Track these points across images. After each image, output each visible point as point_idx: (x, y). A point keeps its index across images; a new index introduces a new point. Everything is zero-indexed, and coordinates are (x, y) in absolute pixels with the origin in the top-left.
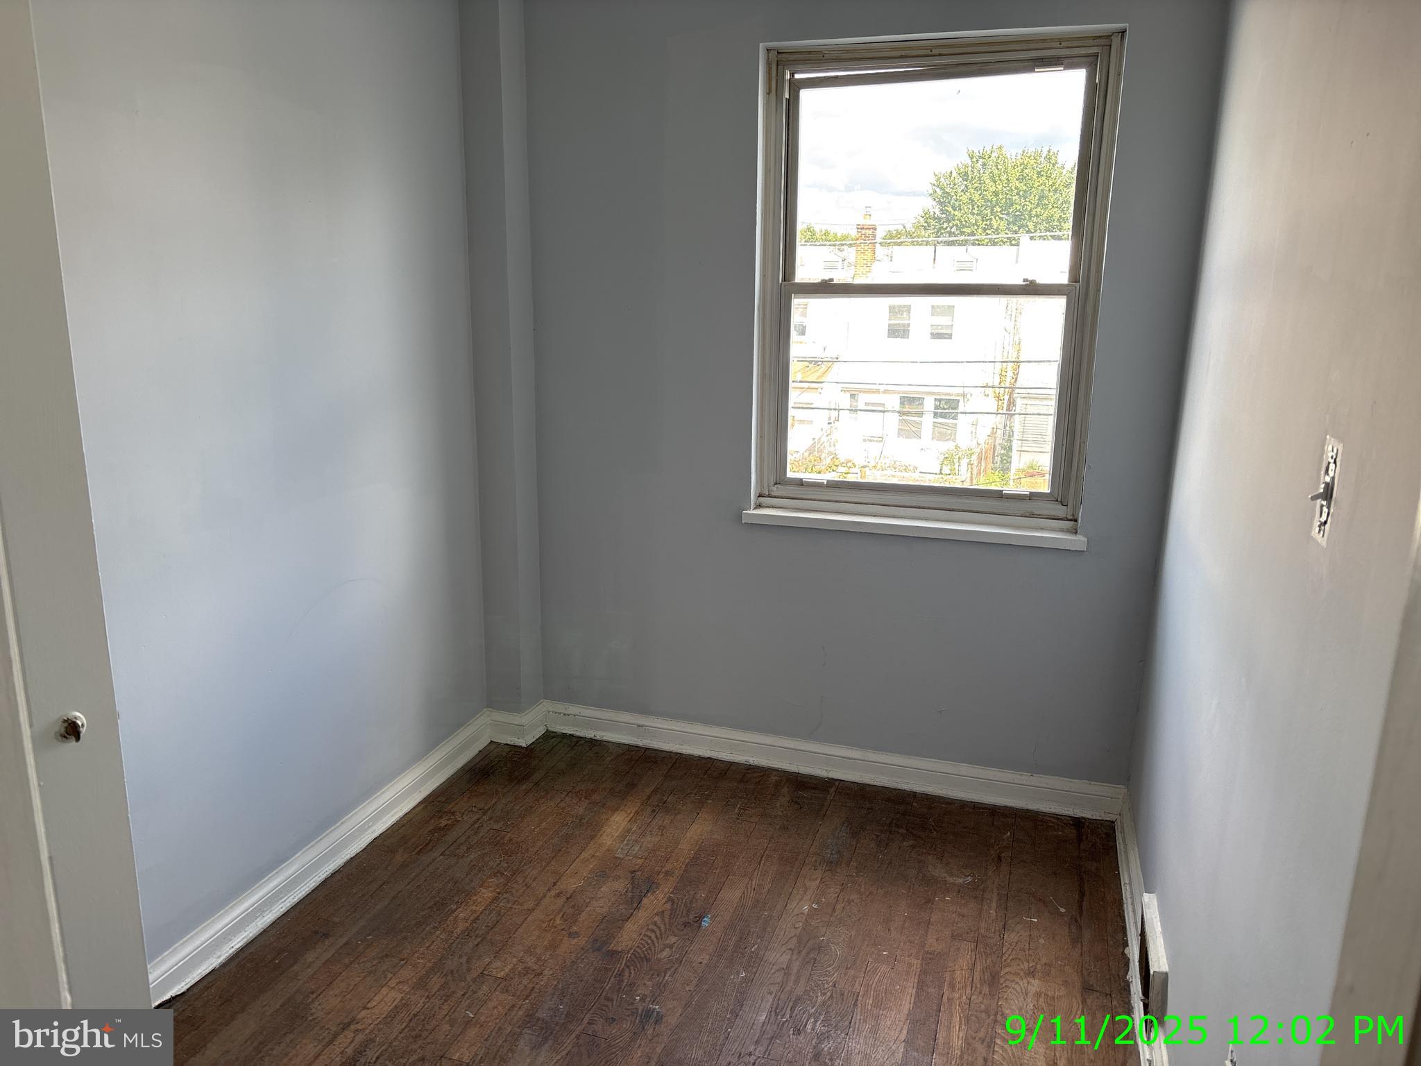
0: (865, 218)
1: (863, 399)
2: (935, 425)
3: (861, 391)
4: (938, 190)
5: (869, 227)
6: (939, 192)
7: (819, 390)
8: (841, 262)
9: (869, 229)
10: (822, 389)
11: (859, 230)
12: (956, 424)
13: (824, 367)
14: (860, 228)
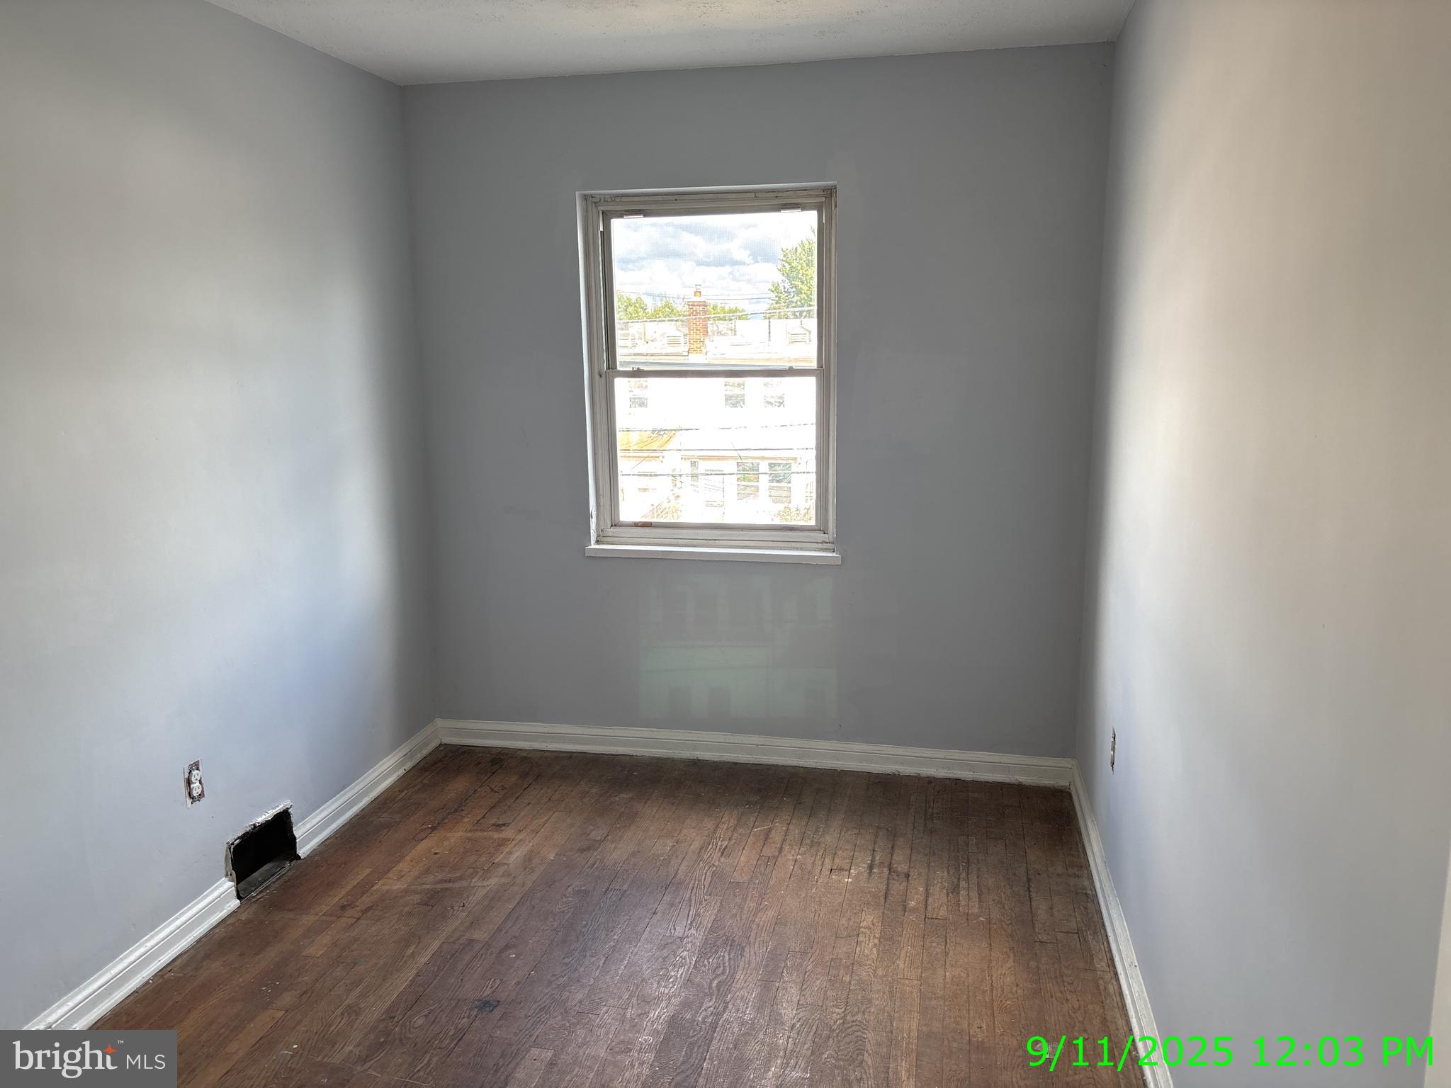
0: (695, 295)
1: (703, 466)
2: (771, 488)
3: (701, 458)
4: (786, 265)
5: (699, 303)
6: (788, 267)
7: (661, 458)
8: (683, 337)
9: (700, 306)
10: (663, 457)
11: (691, 307)
12: (790, 488)
13: (666, 437)
14: (692, 305)
